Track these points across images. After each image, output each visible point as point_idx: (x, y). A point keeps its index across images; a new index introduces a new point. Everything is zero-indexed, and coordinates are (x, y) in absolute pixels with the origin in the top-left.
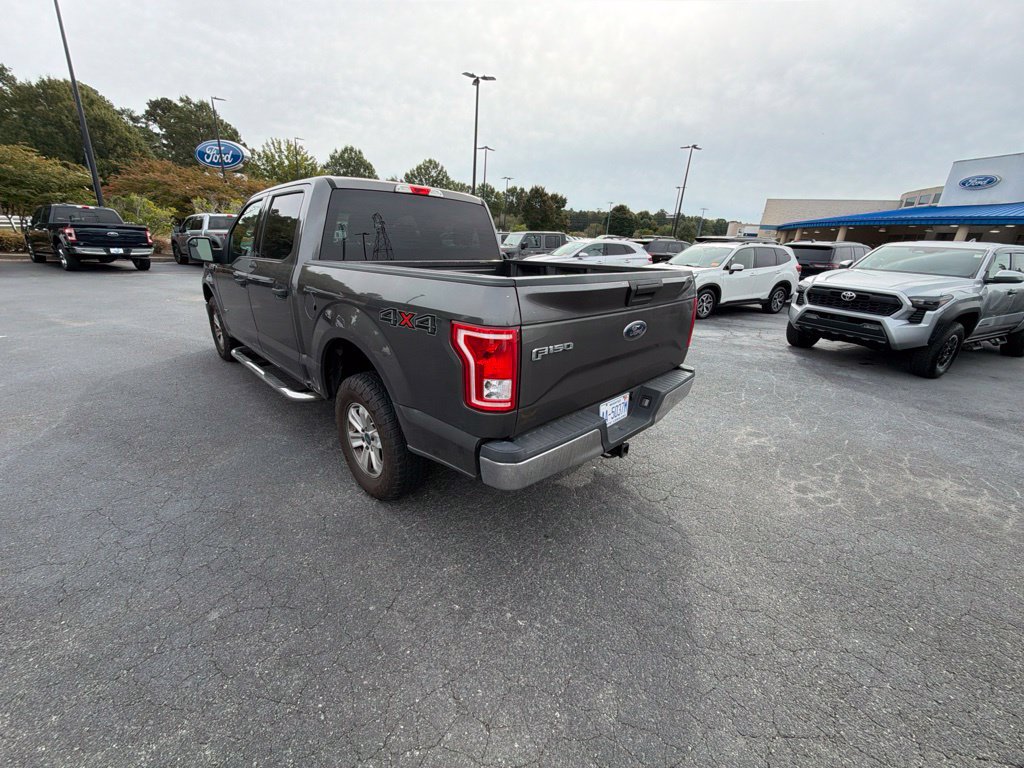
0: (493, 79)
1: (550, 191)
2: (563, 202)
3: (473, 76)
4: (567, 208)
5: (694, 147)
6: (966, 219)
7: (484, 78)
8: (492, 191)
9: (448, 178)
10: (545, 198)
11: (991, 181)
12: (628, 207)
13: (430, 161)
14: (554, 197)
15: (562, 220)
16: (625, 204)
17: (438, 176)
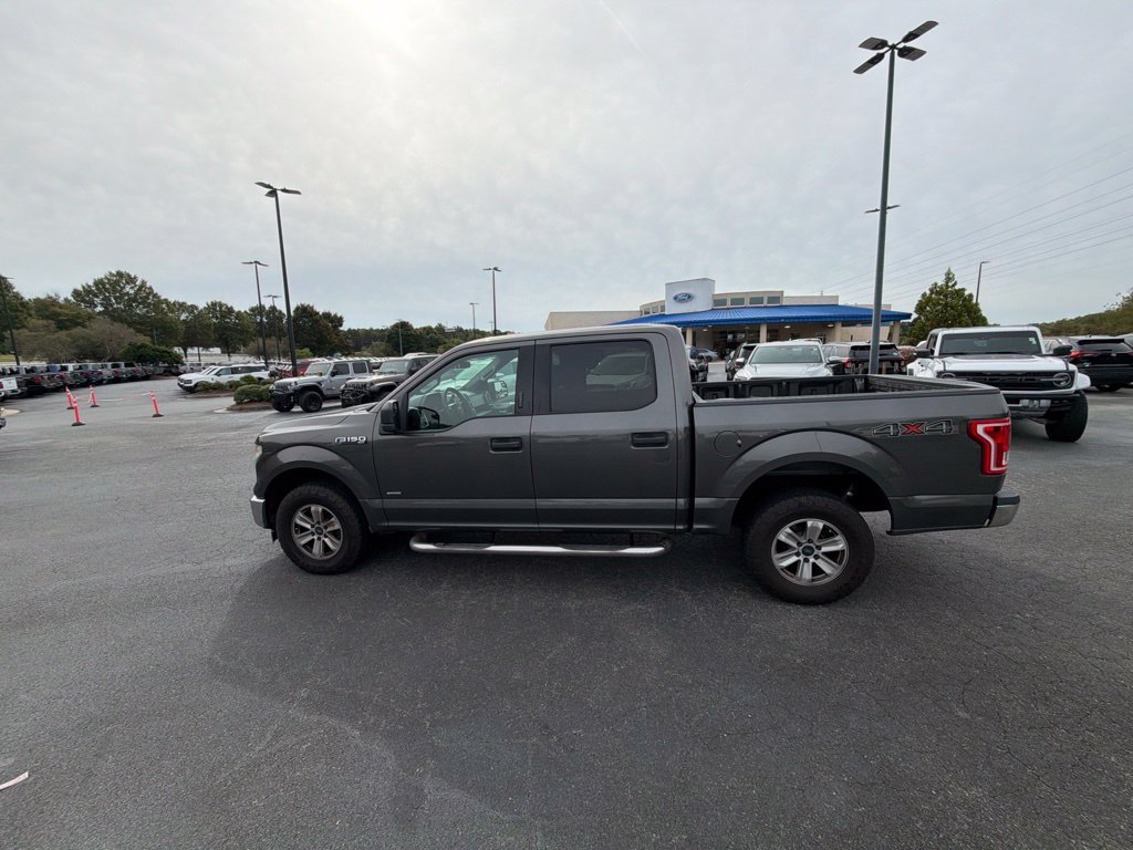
0: (298, 193)
1: (320, 309)
2: (340, 321)
3: (269, 186)
4: (344, 328)
5: (495, 269)
6: (691, 322)
7: (284, 191)
8: (230, 310)
9: (155, 296)
10: (317, 317)
11: (690, 297)
12: (411, 322)
13: (119, 274)
14: (327, 316)
15: (342, 341)
16: (406, 321)
17: (136, 294)
